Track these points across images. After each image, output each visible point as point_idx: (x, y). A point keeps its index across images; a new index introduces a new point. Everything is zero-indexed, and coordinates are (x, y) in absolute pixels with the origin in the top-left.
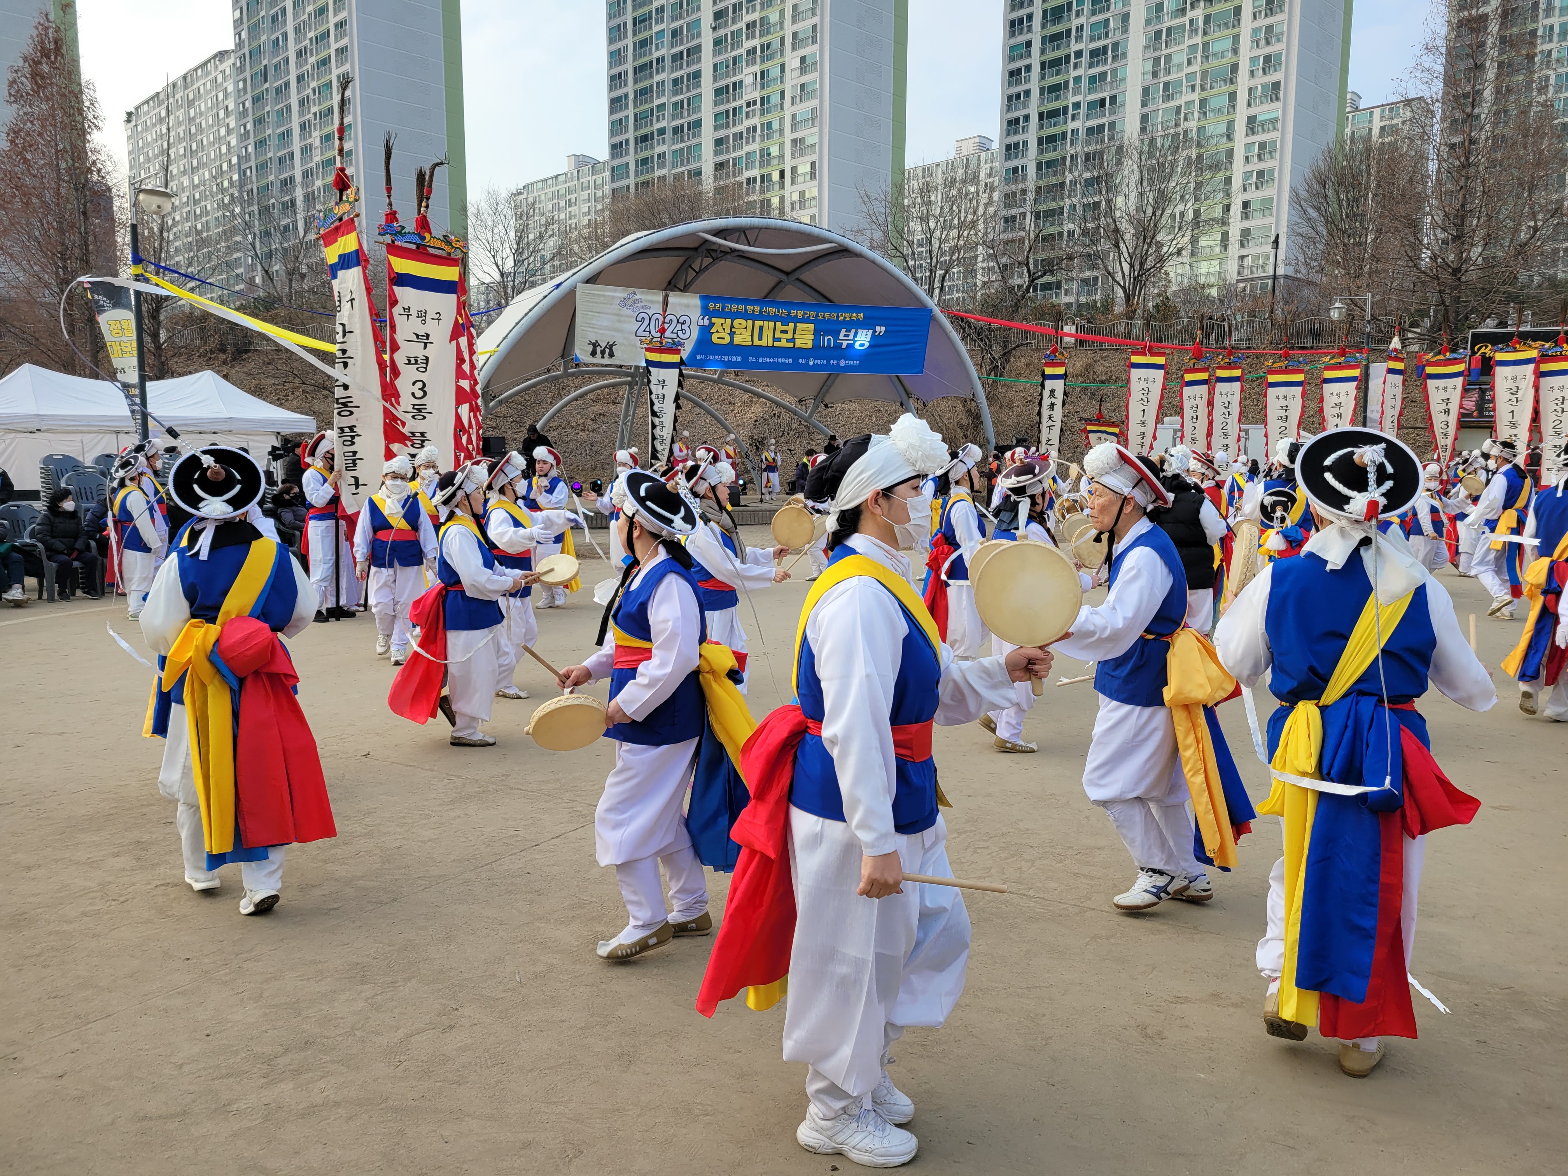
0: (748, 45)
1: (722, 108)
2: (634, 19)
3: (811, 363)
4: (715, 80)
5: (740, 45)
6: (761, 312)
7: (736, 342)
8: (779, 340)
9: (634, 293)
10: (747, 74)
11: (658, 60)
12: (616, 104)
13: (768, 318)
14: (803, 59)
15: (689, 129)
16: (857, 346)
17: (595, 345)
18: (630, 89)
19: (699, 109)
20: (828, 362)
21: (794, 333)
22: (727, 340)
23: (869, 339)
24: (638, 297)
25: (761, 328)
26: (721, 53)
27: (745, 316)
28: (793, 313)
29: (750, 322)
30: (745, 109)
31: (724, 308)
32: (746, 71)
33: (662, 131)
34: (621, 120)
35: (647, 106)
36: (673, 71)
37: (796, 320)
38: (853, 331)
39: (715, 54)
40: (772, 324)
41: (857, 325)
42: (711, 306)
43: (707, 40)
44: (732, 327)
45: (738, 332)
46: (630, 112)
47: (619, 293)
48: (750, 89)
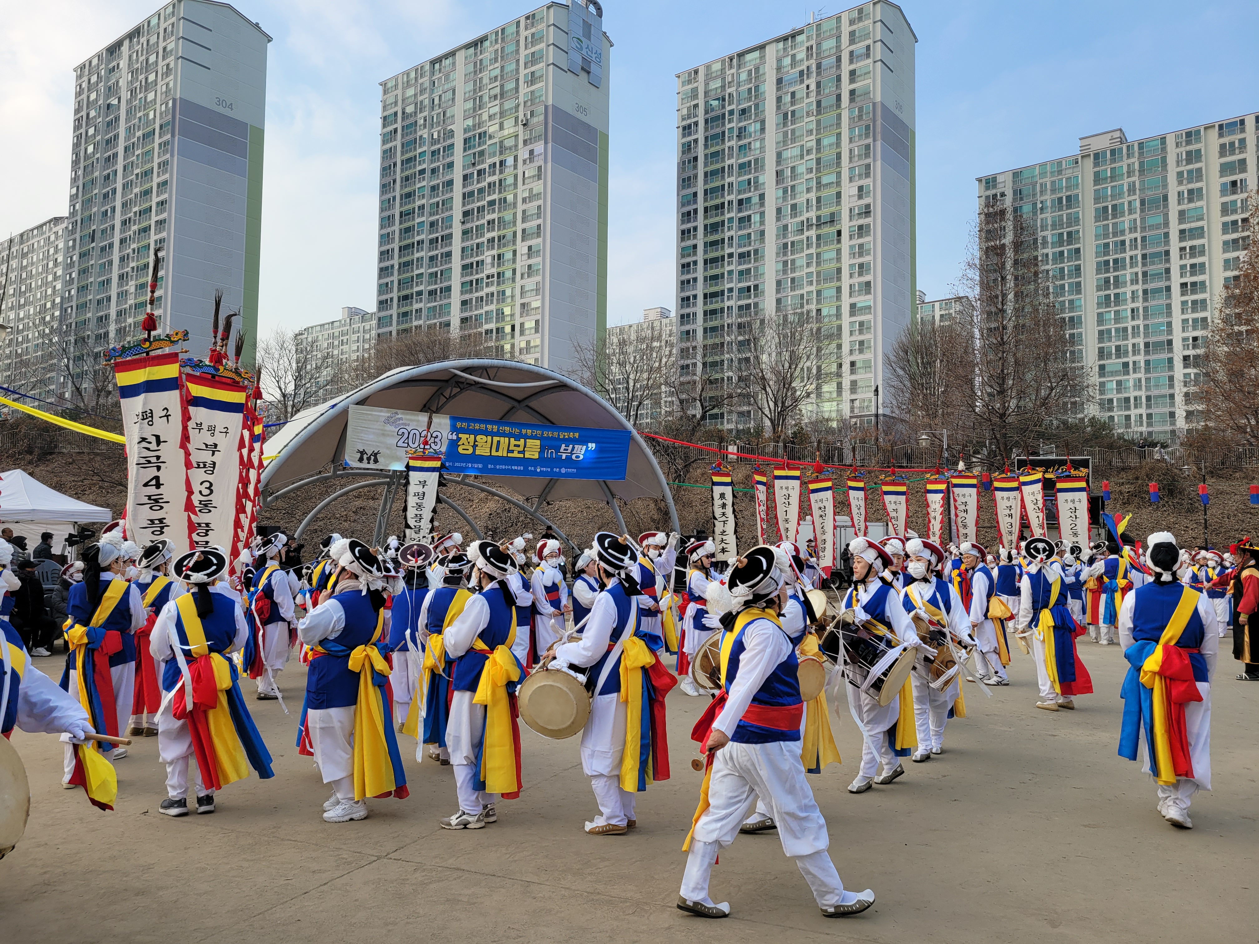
0: (489, 235)
1: (468, 279)
2: (401, 213)
3: (538, 470)
4: (462, 259)
5: (482, 235)
6: (498, 430)
7: (477, 452)
8: (512, 451)
9: (396, 413)
10: (487, 256)
11: (418, 242)
12: (383, 272)
13: (504, 435)
14: (530, 248)
15: (441, 292)
16: (574, 457)
17: (362, 453)
18: (395, 262)
19: (450, 278)
20: (552, 469)
21: (525, 447)
22: (470, 451)
23: (583, 452)
24: (399, 416)
25: (499, 442)
26: (467, 240)
27: (486, 433)
28: (524, 431)
29: (489, 438)
30: (485, 281)
31: (469, 426)
32: (486, 254)
33: (420, 293)
34: (387, 283)
35: (409, 275)
36: (430, 251)
37: (526, 437)
38: (571, 446)
39: (463, 241)
40: (507, 439)
41: (575, 441)
42: (459, 425)
43: (457, 230)
44: (475, 441)
45: (480, 445)
46: (395, 278)
47: (383, 413)
48: (489, 266)
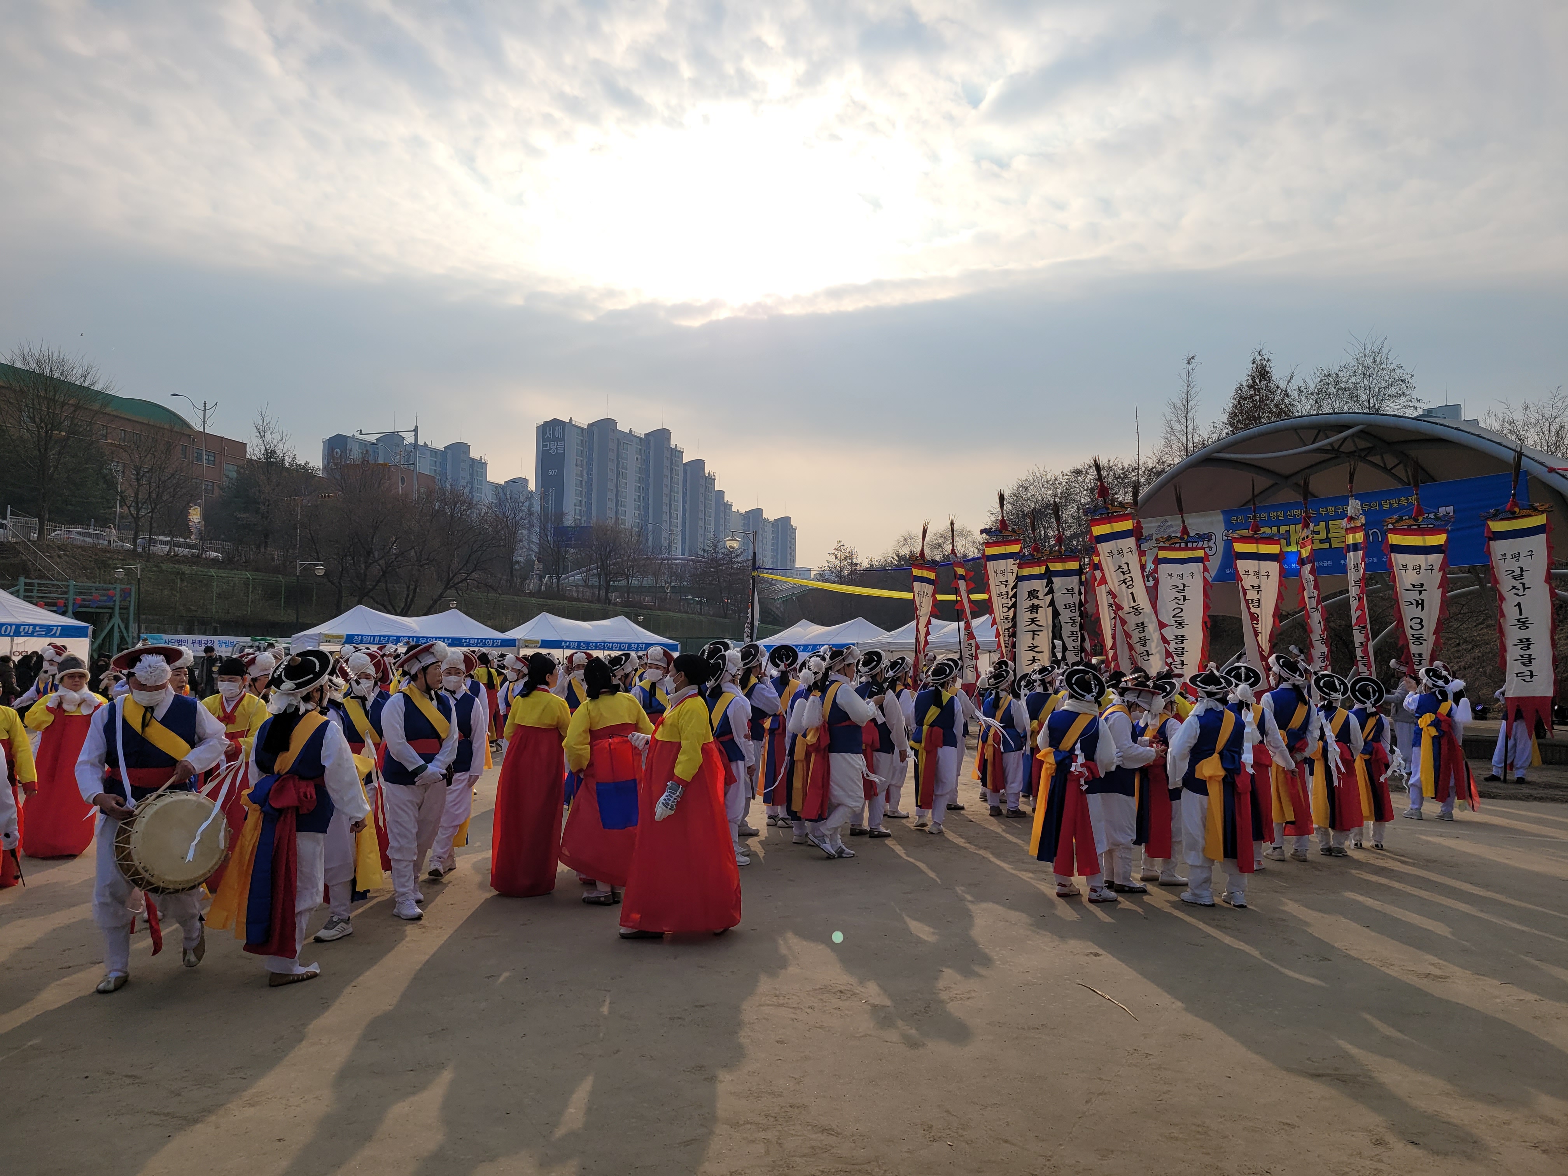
9: (1166, 521)
21: (1328, 532)
24: (1169, 523)
28: (1323, 511)
37: (1327, 519)
42: (1233, 519)
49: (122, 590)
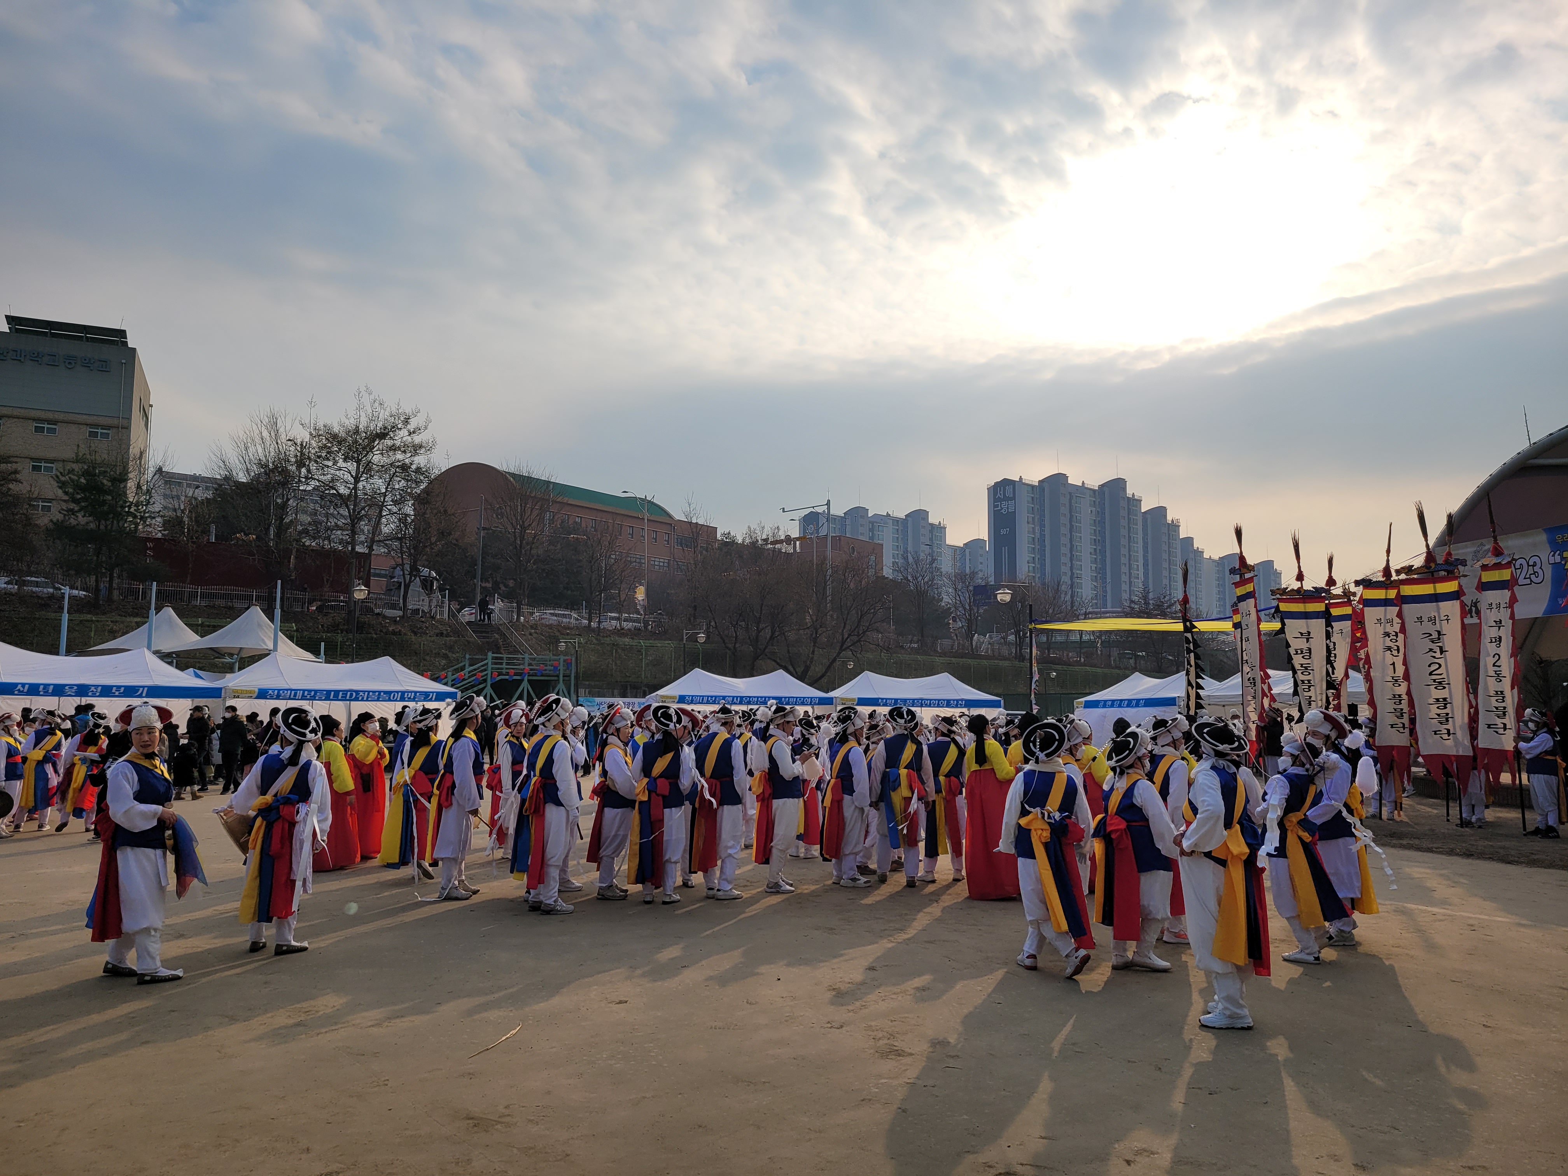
9: (1482, 545)
42: (1559, 538)
49: (565, 661)
